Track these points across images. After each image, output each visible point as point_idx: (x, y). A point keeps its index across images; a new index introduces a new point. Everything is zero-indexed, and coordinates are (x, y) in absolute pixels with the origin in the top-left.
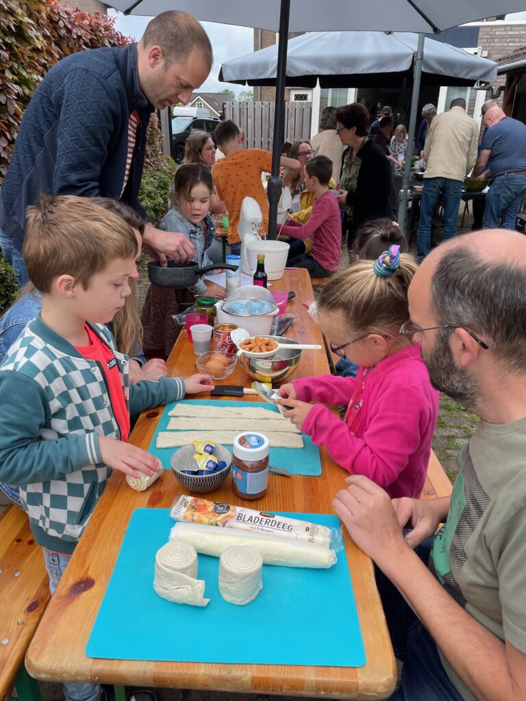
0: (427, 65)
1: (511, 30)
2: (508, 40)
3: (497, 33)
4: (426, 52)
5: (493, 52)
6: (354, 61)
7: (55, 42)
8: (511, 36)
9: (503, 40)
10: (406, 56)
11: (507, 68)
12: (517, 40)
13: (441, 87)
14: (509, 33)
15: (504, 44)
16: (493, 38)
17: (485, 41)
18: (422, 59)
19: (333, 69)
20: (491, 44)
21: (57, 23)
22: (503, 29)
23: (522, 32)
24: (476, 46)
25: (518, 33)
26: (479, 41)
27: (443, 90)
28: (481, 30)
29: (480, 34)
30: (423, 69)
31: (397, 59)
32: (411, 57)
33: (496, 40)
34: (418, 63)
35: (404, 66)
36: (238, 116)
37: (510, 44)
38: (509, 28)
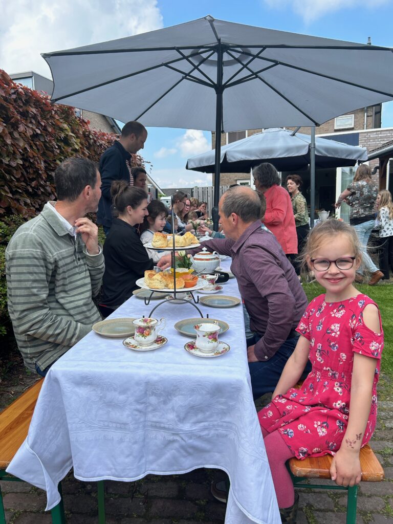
0: (318, 151)
1: (381, 134)
2: (379, 140)
3: (371, 136)
4: (317, 144)
5: (369, 148)
6: (271, 151)
7: (86, 147)
8: (381, 137)
9: (377, 140)
10: (304, 146)
11: (377, 154)
12: (386, 139)
13: (337, 168)
14: (380, 135)
15: (377, 143)
16: (369, 139)
17: (363, 141)
18: (315, 147)
19: (258, 157)
20: (368, 143)
21: (89, 136)
22: (375, 133)
23: (388, 135)
24: (358, 145)
25: (386, 135)
26: (360, 142)
27: (339, 170)
28: (360, 135)
29: (360, 137)
30: (316, 153)
31: (299, 148)
32: (308, 147)
33: (371, 141)
34: (312, 150)
35: (304, 152)
36: (202, 196)
37: (381, 142)
38: (379, 133)
